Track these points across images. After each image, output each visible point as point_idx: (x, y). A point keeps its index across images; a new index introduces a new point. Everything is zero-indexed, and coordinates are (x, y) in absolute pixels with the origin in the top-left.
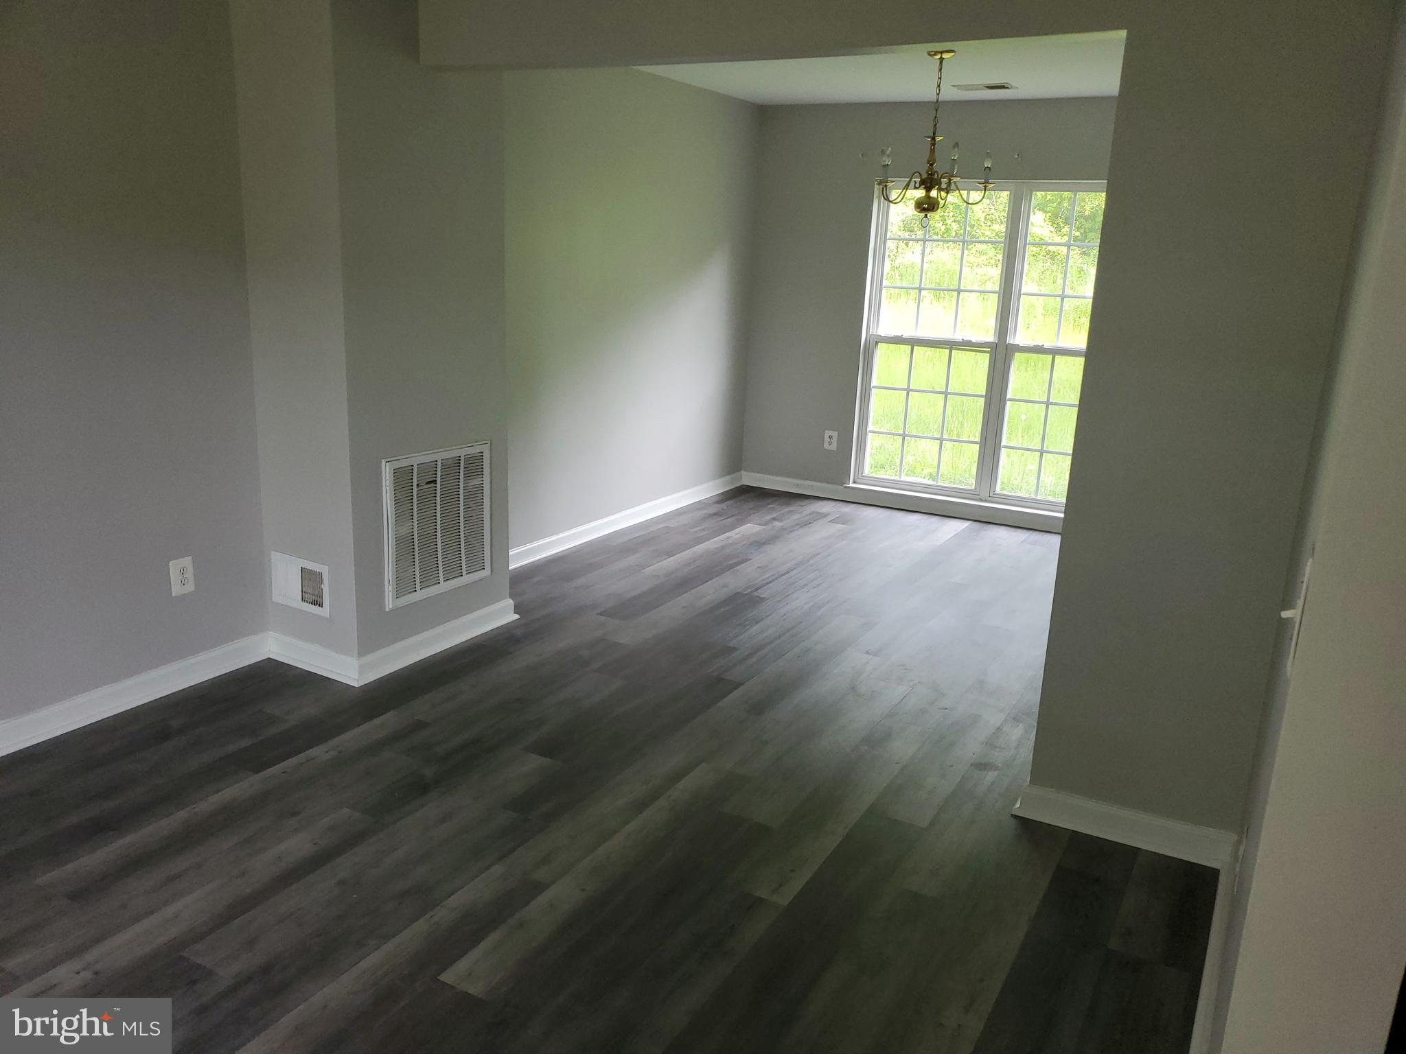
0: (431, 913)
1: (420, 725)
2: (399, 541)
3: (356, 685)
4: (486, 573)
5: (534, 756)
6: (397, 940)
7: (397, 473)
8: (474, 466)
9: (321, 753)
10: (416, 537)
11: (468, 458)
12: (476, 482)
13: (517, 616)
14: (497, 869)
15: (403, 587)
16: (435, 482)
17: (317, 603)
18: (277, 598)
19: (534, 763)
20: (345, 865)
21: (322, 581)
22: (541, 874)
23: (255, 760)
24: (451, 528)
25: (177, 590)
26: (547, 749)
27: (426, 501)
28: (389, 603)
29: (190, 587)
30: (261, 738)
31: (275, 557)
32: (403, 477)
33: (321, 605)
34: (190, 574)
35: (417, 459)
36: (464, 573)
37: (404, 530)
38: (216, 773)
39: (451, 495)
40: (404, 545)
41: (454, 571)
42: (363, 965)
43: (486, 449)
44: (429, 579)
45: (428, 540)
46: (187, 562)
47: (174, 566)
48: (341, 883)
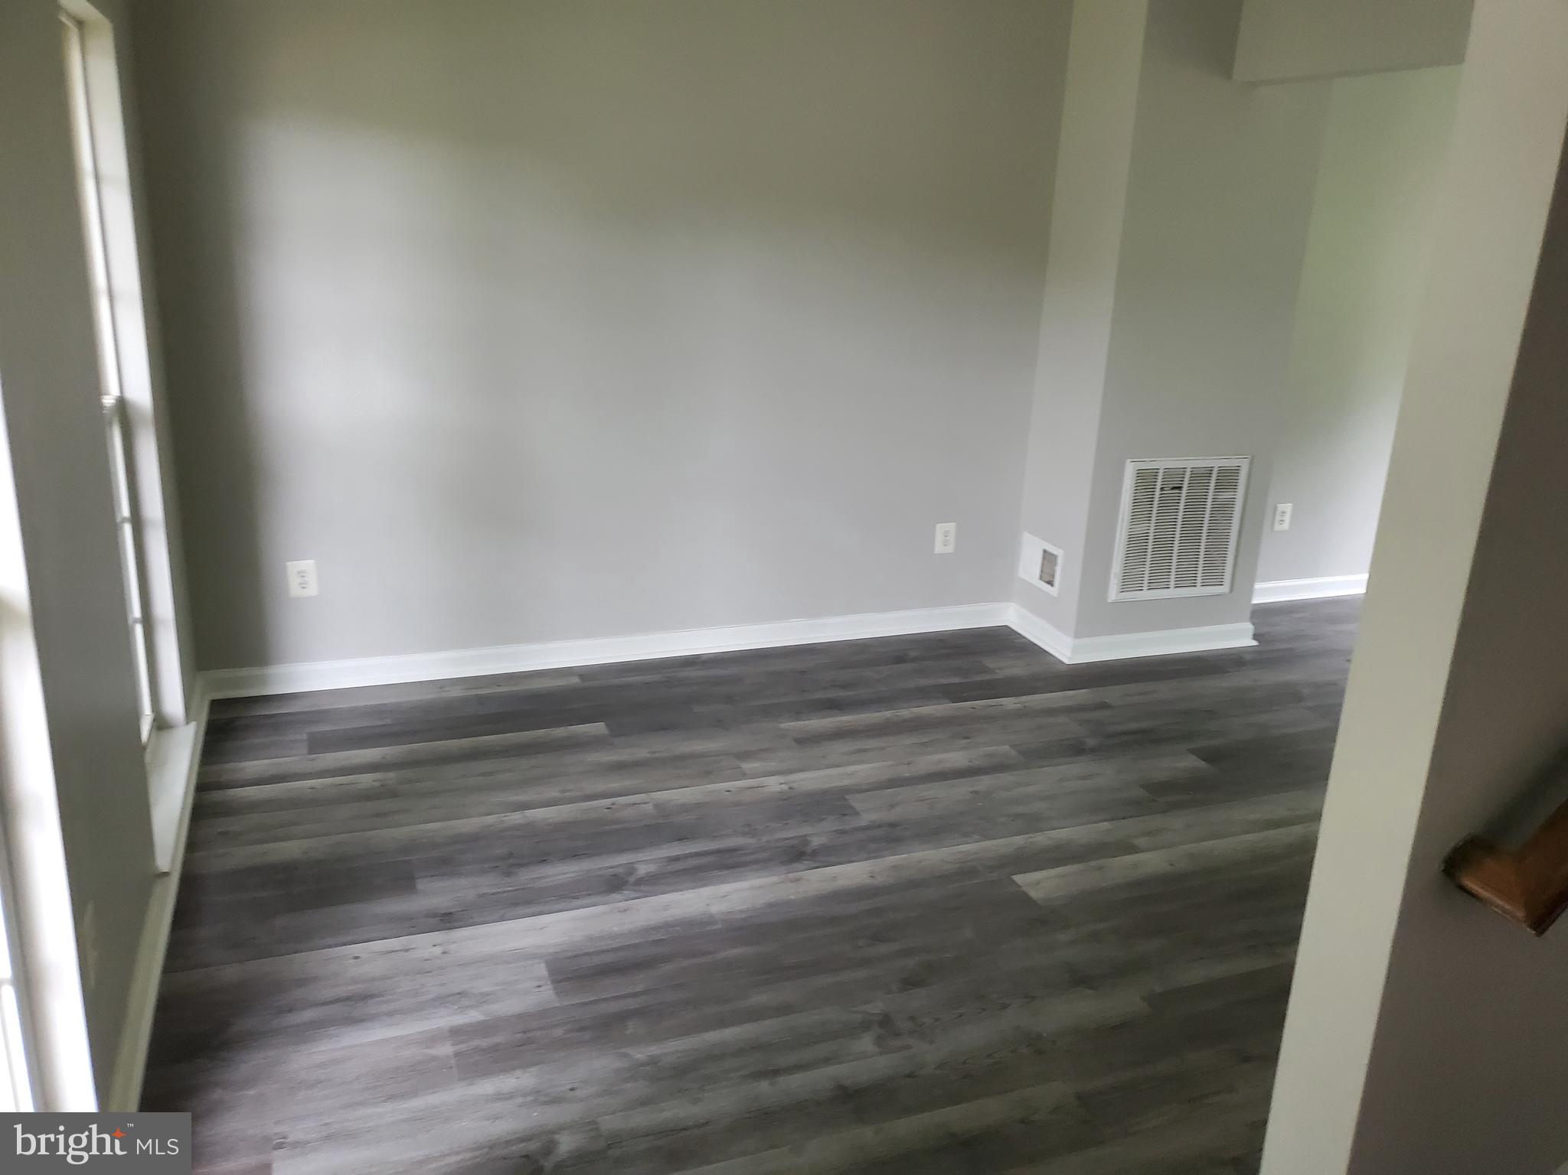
0: (1031, 835)
1: (1104, 706)
2: (1131, 538)
3: (1067, 661)
4: (1224, 589)
5: (1194, 757)
6: (994, 842)
7: (1141, 475)
8: (1227, 479)
9: (1009, 703)
10: (1151, 538)
11: (1221, 471)
12: (1227, 495)
13: (1255, 643)
14: (1106, 825)
15: (1129, 582)
16: (1180, 488)
17: (1050, 583)
18: (1022, 573)
19: (1192, 762)
20: (984, 782)
21: (1055, 564)
22: (1141, 842)
23: (955, 694)
24: (1191, 536)
25: (939, 548)
26: (1211, 756)
27: (1168, 506)
28: (1113, 594)
29: (950, 549)
30: (969, 680)
31: (1026, 537)
32: (1145, 479)
33: (1052, 585)
34: (952, 538)
35: (1162, 464)
36: (1199, 584)
37: (1140, 528)
38: (924, 695)
39: (1195, 505)
40: (1136, 545)
41: (1186, 579)
42: (963, 848)
43: (1244, 466)
44: (1158, 581)
45: (1163, 544)
46: (951, 527)
47: (941, 528)
48: (976, 792)
